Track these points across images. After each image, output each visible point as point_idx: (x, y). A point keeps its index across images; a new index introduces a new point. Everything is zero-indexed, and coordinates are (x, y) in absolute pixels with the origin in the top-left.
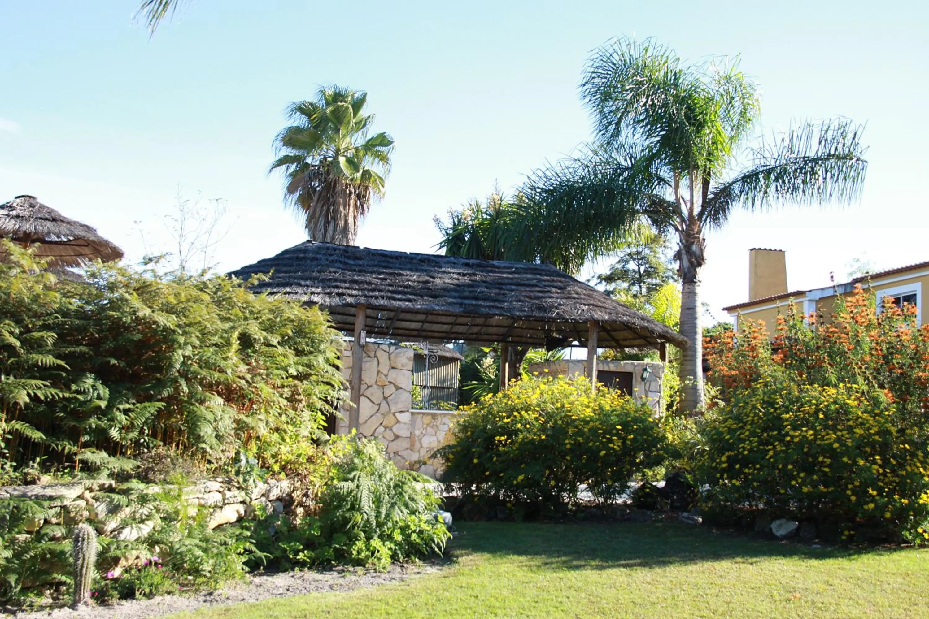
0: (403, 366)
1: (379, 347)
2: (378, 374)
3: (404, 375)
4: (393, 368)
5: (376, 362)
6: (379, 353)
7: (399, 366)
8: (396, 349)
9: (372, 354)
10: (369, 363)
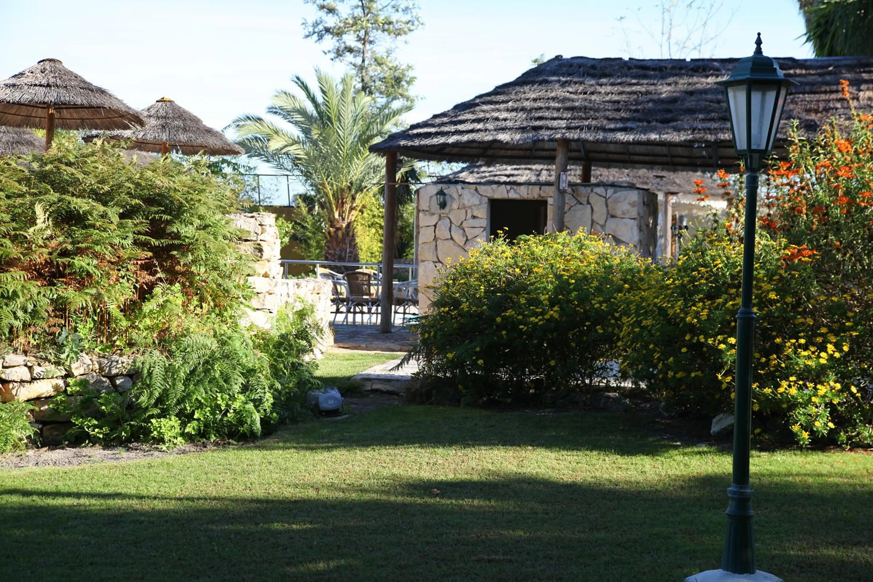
0: (624, 213)
1: (592, 191)
2: (592, 224)
3: (626, 225)
4: (613, 216)
5: (589, 210)
6: (594, 199)
7: (619, 213)
8: (615, 192)
9: (584, 200)
10: (580, 212)
